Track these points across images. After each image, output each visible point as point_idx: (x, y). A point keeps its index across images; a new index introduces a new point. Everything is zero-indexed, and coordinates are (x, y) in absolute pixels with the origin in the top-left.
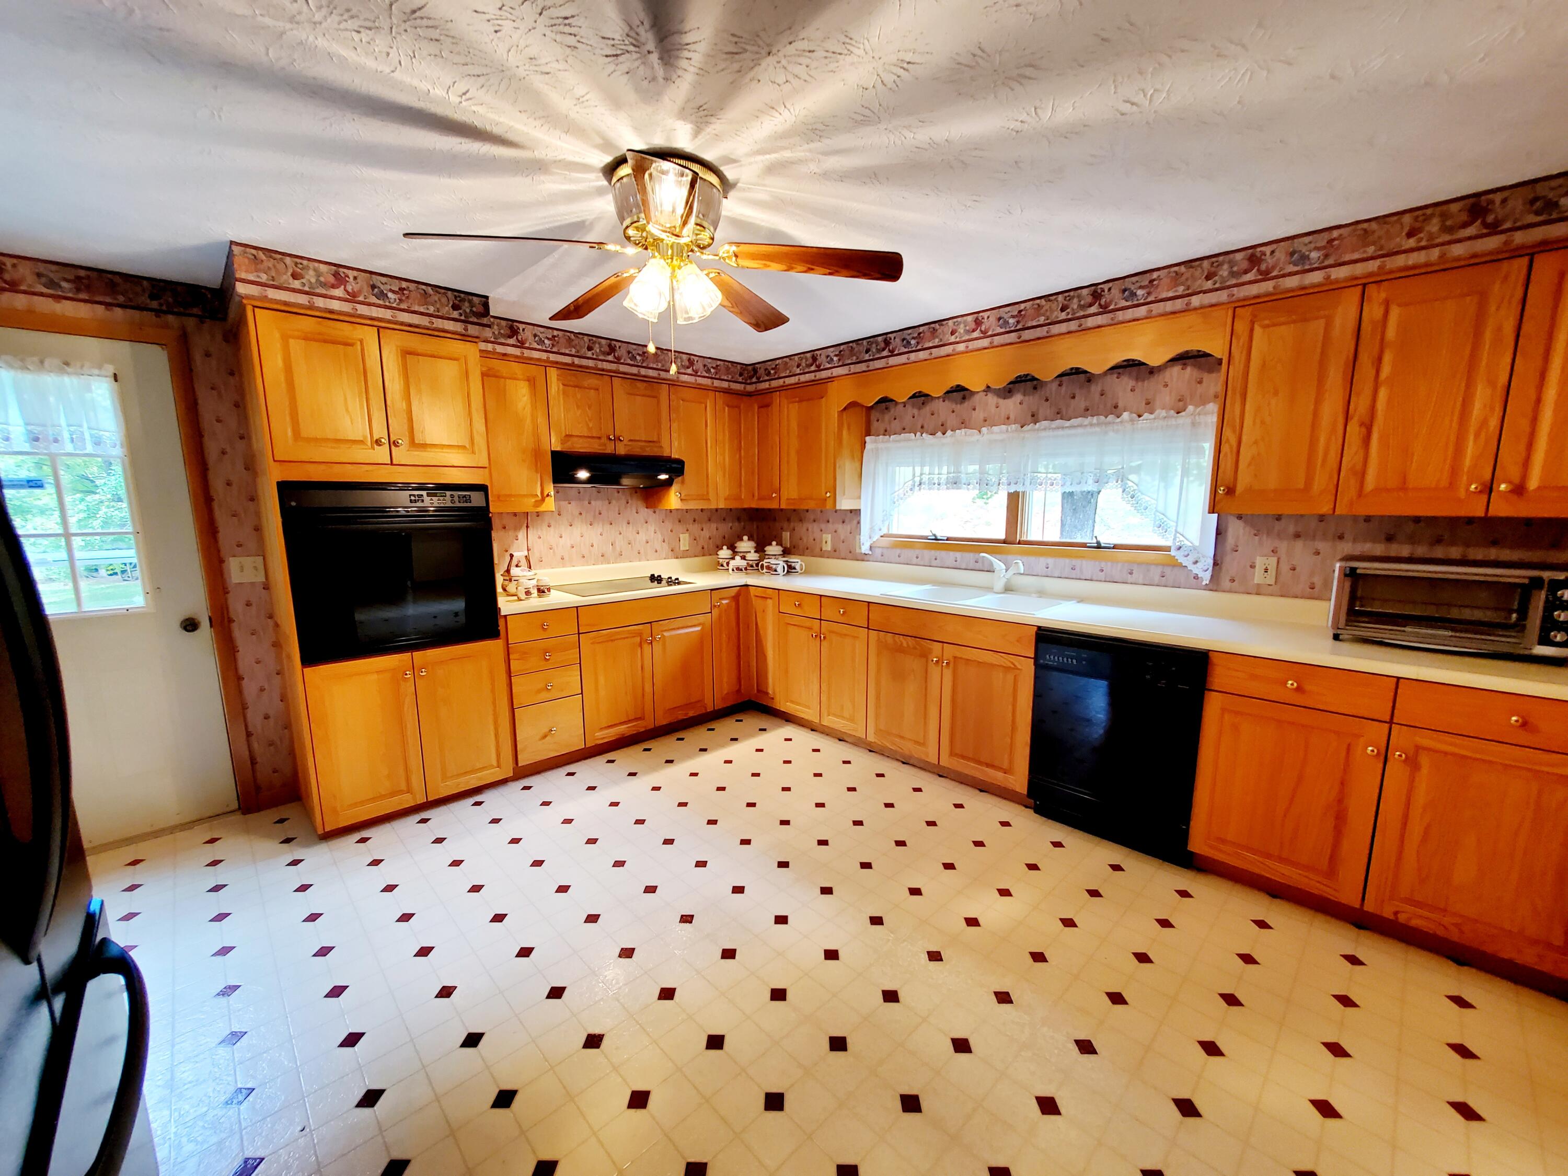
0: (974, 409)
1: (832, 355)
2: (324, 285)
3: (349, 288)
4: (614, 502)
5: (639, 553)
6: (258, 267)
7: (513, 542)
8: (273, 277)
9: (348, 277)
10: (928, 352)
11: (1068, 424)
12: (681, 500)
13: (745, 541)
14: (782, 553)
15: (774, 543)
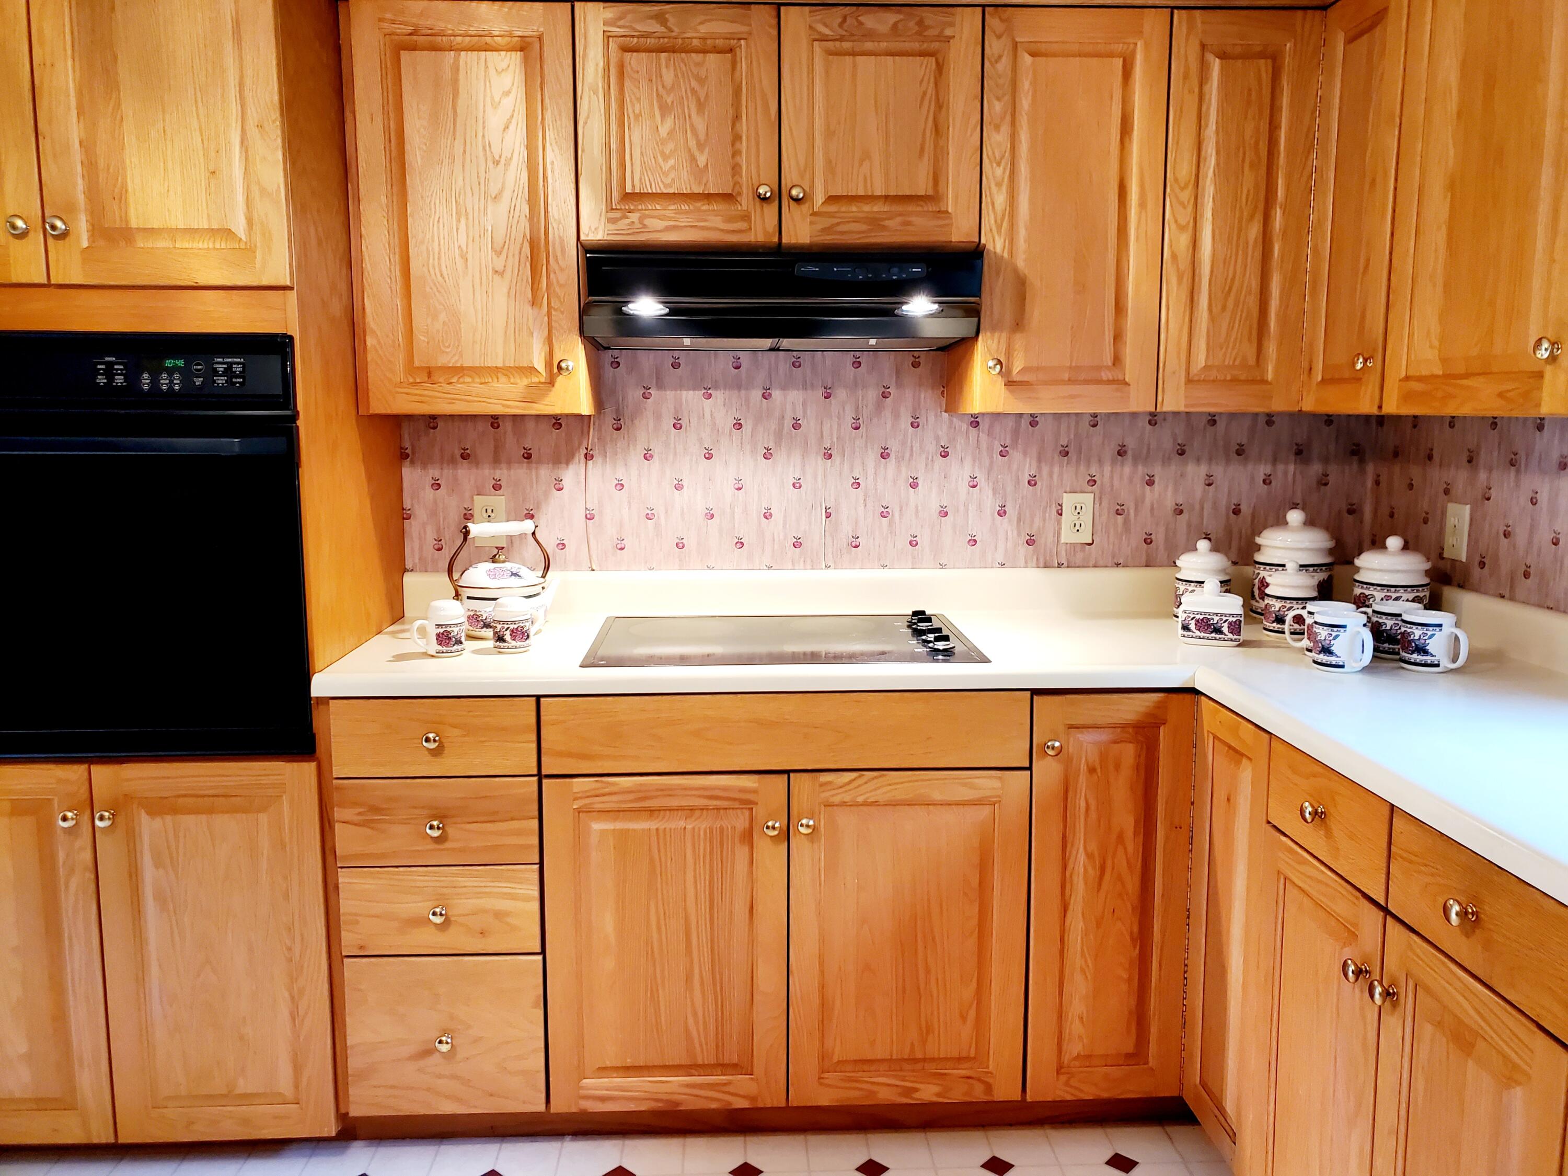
4: (841, 394)
5: (913, 544)
7: (546, 494)
12: (1010, 384)
13: (1295, 530)
14: (1426, 581)
15: (1394, 542)
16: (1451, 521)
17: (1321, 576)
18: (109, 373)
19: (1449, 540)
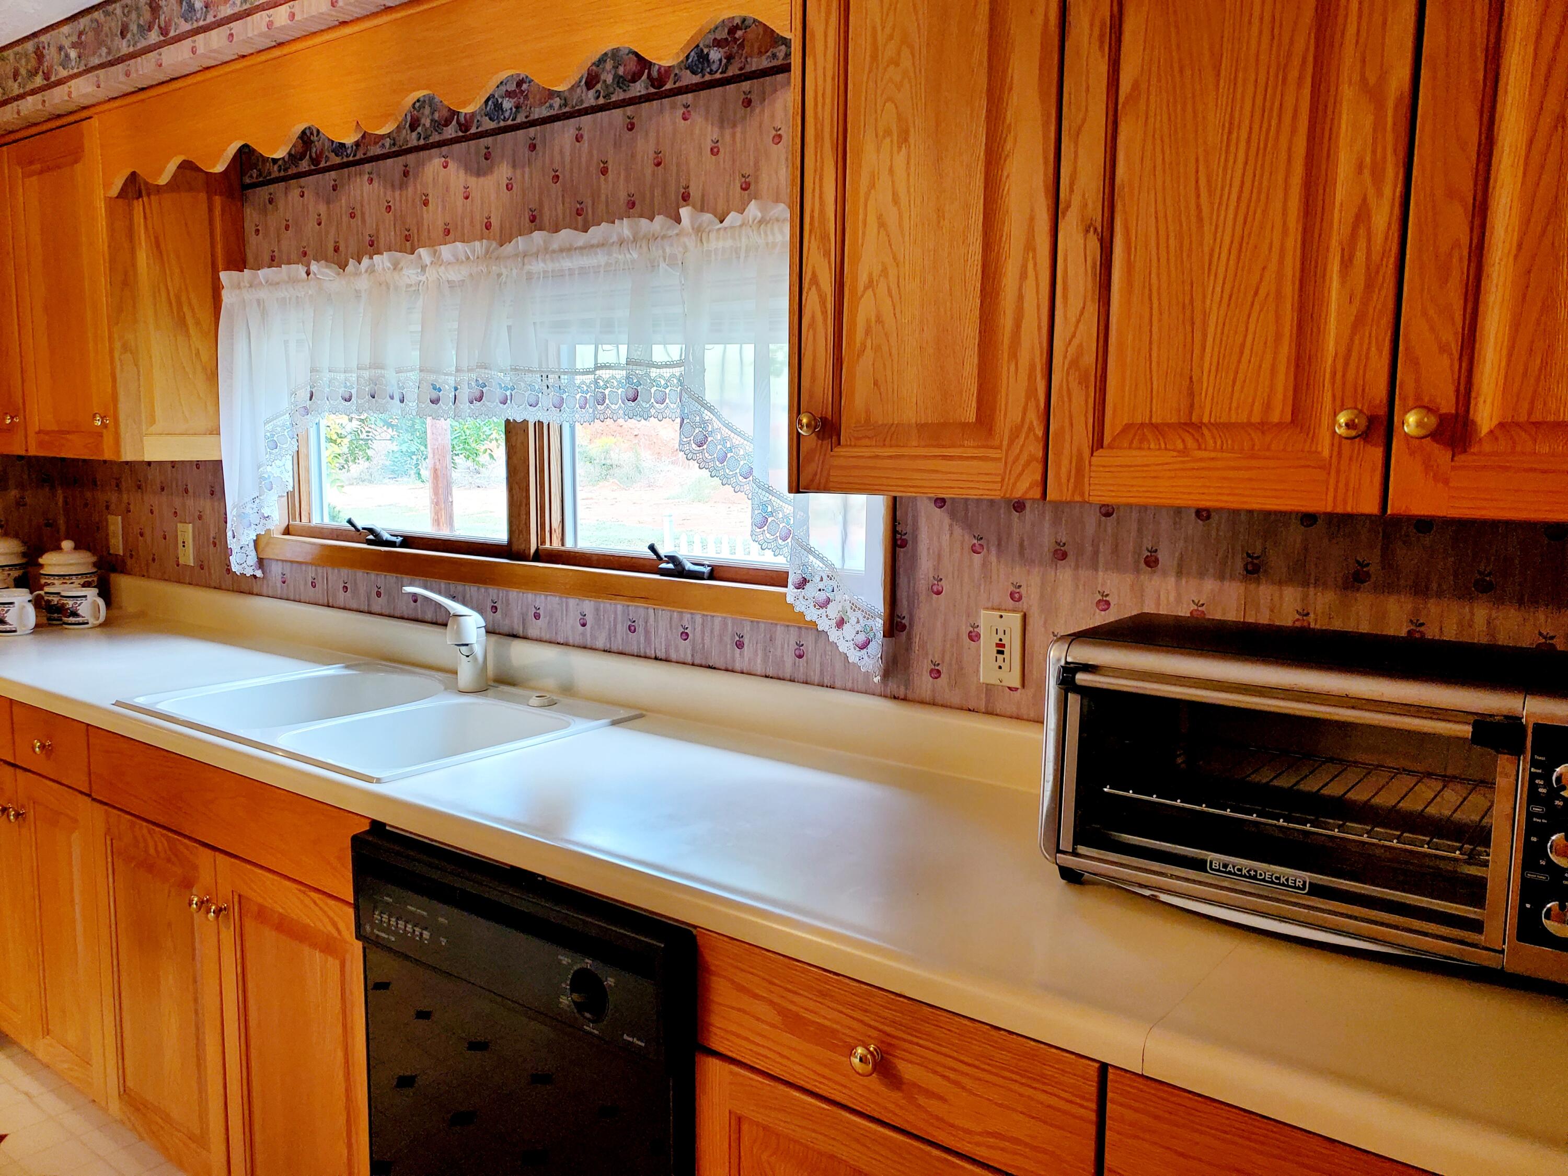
0: (426, 203)
1: (67, 43)
10: (224, 31)
11: (581, 239)
14: (94, 570)
15: (67, 545)
16: (111, 528)
17: (15, 574)
19: (112, 541)
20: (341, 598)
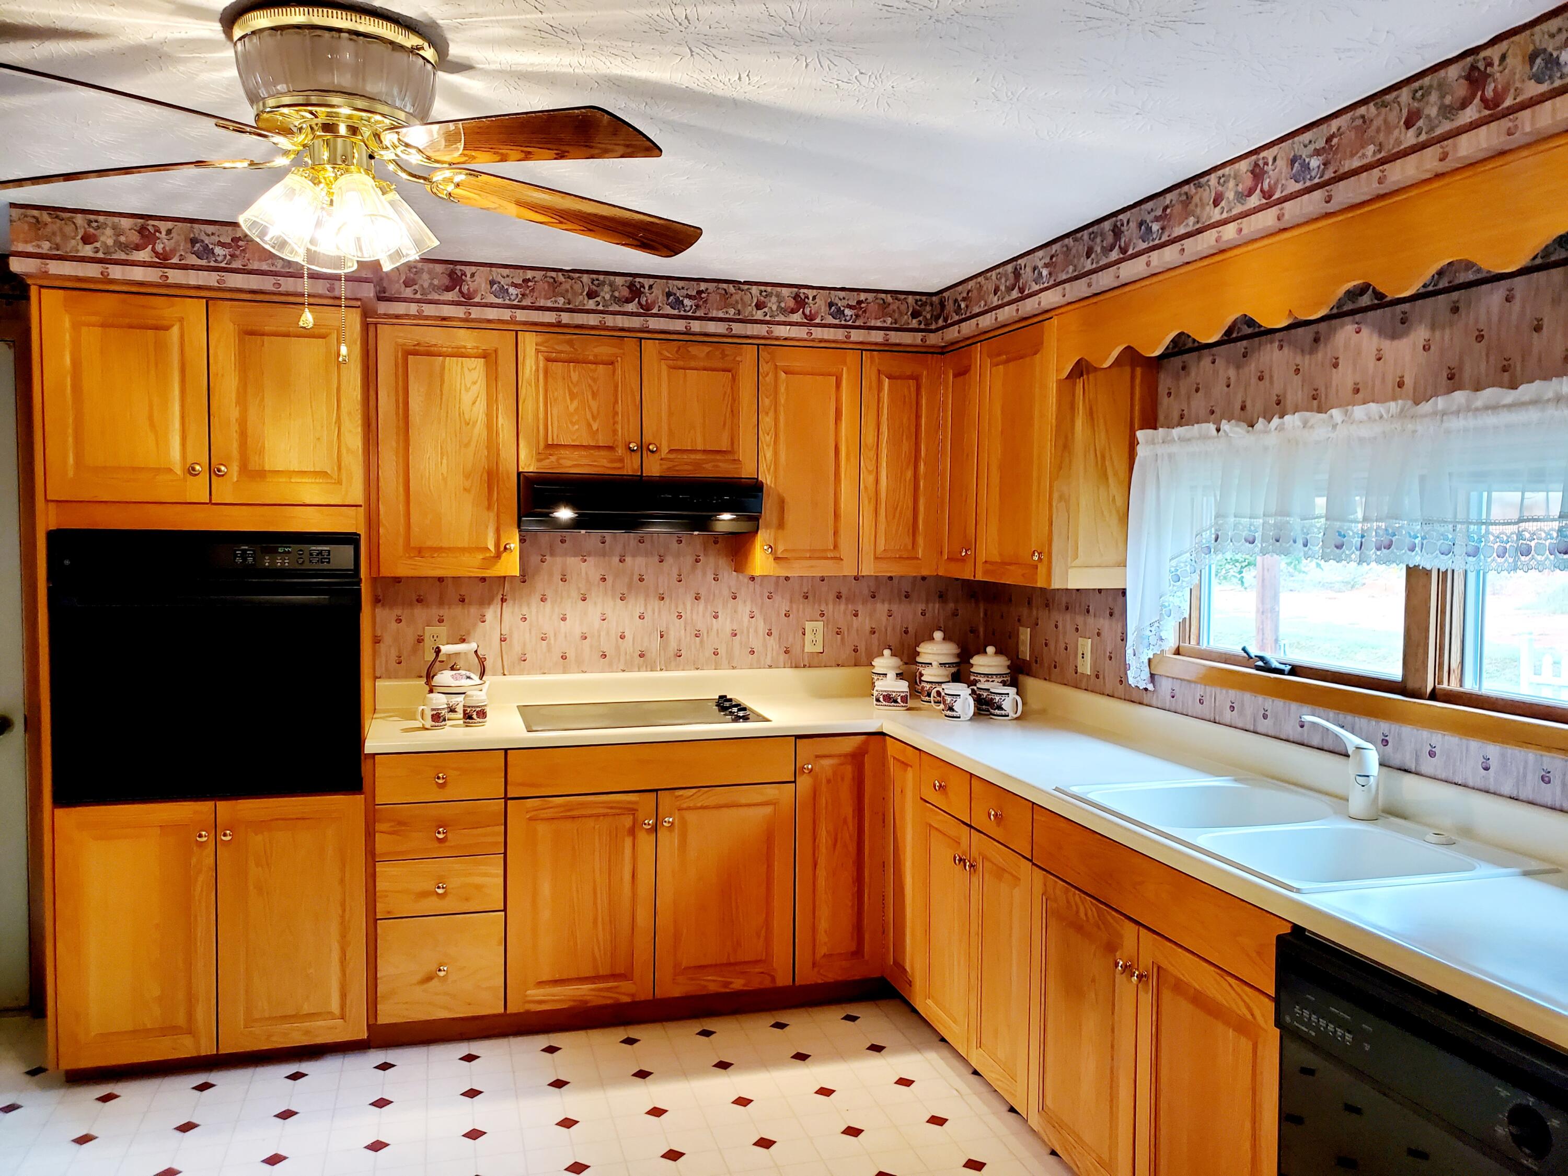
0: (1336, 366)
1: (1040, 264)
2: (124, 247)
3: (159, 248)
4: (669, 560)
5: (716, 654)
6: (40, 232)
8: (57, 245)
9: (160, 233)
12: (776, 559)
13: (938, 643)
14: (1008, 671)
15: (990, 650)
16: (1022, 637)
17: (953, 670)
18: (244, 555)
19: (1021, 648)
20: (1228, 716)
